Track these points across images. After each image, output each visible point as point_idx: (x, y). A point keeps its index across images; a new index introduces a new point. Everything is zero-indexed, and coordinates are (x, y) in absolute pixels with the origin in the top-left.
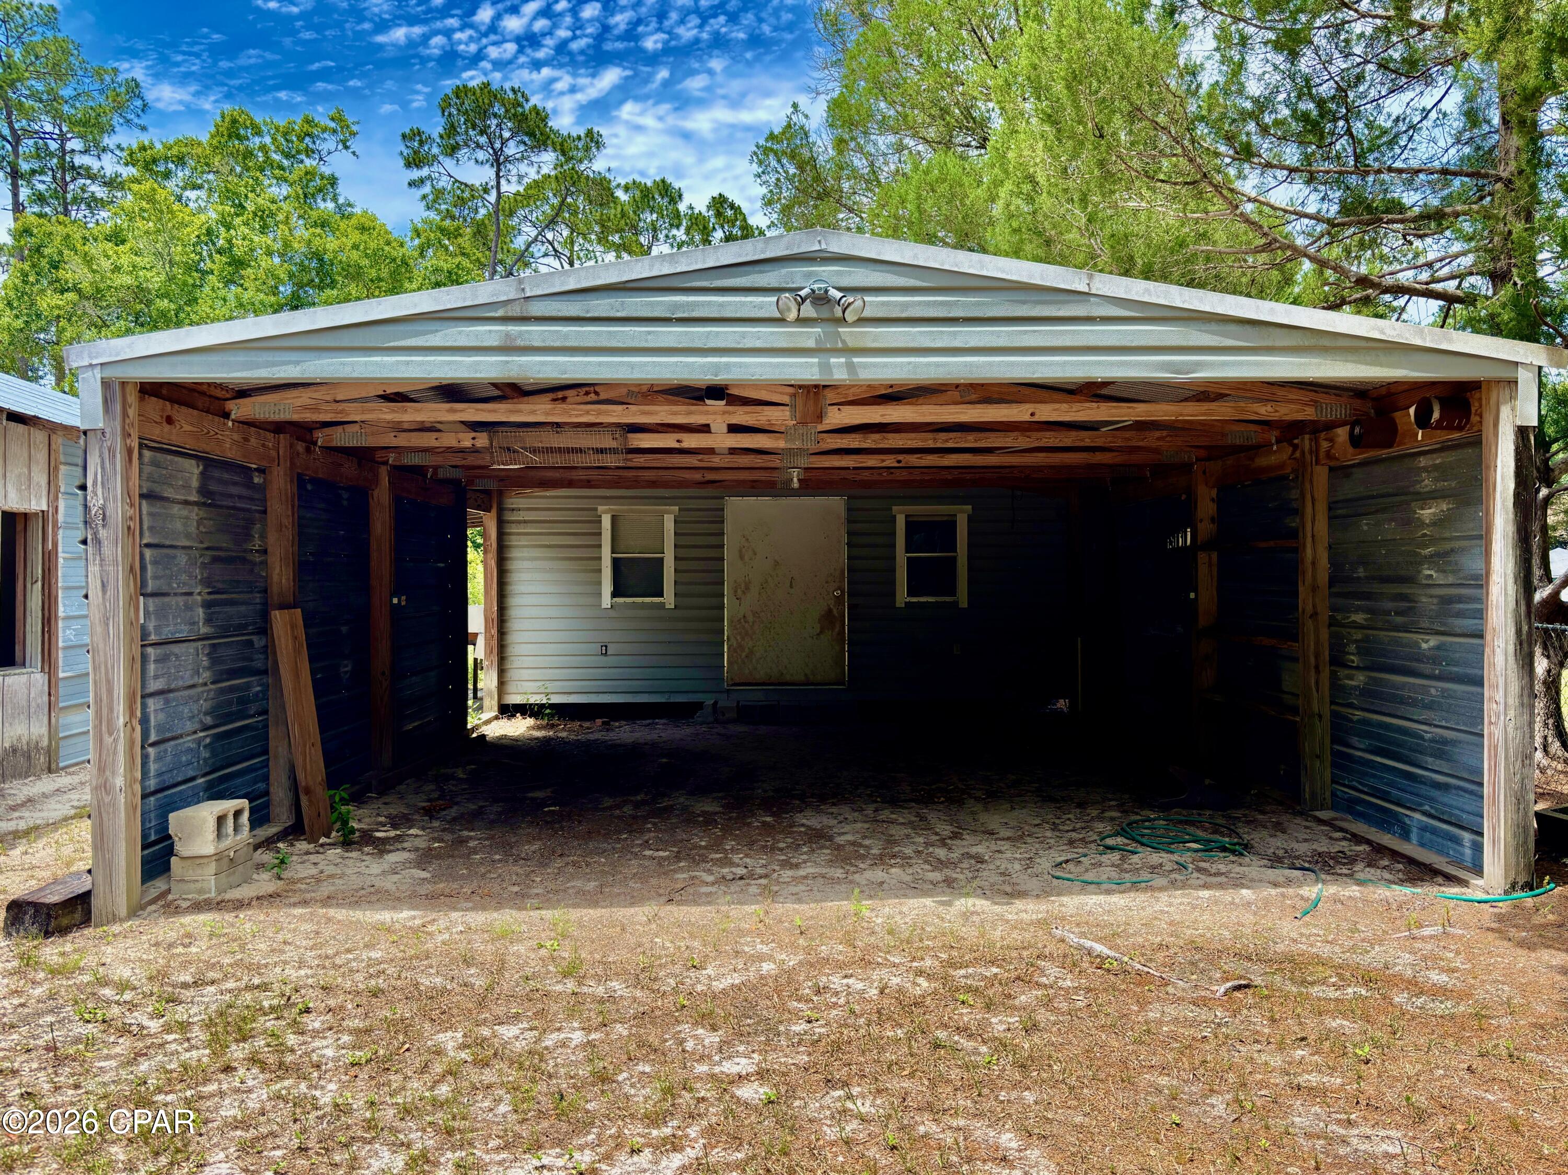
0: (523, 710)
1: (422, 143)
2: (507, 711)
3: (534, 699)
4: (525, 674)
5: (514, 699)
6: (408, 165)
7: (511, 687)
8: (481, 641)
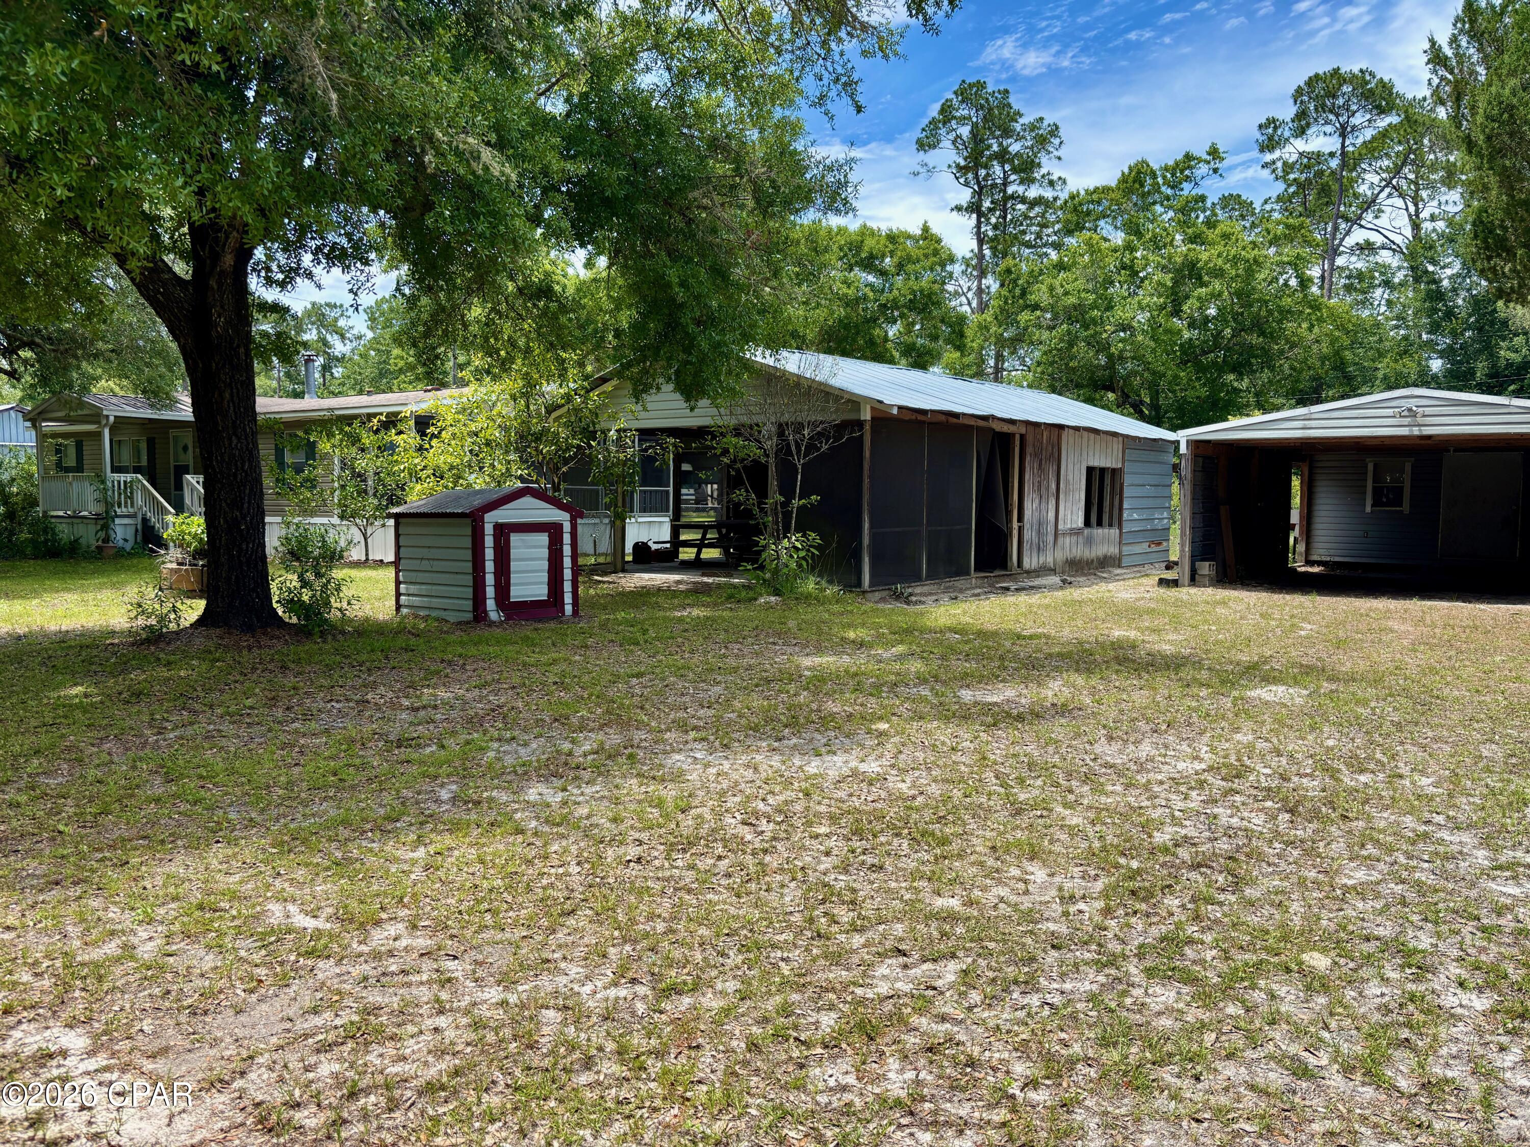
0: (1319, 563)
1: (1275, 128)
2: (1309, 563)
3: (1324, 559)
4: (1320, 545)
5: (1315, 558)
6: (1262, 150)
7: (1313, 551)
8: (1297, 528)
